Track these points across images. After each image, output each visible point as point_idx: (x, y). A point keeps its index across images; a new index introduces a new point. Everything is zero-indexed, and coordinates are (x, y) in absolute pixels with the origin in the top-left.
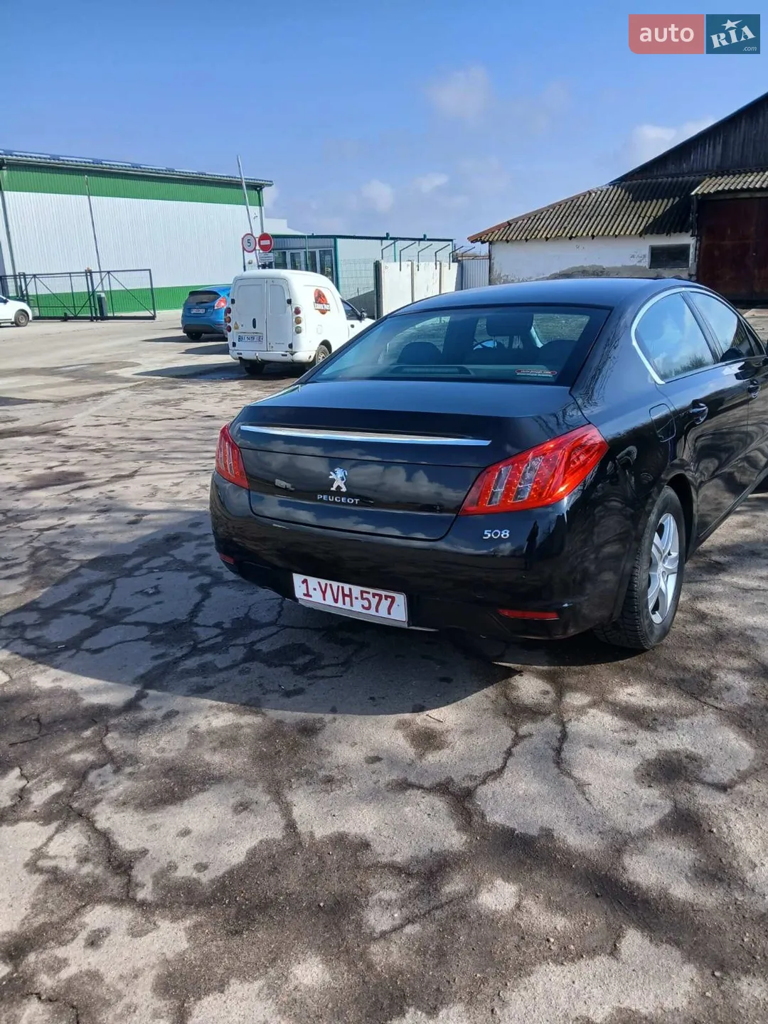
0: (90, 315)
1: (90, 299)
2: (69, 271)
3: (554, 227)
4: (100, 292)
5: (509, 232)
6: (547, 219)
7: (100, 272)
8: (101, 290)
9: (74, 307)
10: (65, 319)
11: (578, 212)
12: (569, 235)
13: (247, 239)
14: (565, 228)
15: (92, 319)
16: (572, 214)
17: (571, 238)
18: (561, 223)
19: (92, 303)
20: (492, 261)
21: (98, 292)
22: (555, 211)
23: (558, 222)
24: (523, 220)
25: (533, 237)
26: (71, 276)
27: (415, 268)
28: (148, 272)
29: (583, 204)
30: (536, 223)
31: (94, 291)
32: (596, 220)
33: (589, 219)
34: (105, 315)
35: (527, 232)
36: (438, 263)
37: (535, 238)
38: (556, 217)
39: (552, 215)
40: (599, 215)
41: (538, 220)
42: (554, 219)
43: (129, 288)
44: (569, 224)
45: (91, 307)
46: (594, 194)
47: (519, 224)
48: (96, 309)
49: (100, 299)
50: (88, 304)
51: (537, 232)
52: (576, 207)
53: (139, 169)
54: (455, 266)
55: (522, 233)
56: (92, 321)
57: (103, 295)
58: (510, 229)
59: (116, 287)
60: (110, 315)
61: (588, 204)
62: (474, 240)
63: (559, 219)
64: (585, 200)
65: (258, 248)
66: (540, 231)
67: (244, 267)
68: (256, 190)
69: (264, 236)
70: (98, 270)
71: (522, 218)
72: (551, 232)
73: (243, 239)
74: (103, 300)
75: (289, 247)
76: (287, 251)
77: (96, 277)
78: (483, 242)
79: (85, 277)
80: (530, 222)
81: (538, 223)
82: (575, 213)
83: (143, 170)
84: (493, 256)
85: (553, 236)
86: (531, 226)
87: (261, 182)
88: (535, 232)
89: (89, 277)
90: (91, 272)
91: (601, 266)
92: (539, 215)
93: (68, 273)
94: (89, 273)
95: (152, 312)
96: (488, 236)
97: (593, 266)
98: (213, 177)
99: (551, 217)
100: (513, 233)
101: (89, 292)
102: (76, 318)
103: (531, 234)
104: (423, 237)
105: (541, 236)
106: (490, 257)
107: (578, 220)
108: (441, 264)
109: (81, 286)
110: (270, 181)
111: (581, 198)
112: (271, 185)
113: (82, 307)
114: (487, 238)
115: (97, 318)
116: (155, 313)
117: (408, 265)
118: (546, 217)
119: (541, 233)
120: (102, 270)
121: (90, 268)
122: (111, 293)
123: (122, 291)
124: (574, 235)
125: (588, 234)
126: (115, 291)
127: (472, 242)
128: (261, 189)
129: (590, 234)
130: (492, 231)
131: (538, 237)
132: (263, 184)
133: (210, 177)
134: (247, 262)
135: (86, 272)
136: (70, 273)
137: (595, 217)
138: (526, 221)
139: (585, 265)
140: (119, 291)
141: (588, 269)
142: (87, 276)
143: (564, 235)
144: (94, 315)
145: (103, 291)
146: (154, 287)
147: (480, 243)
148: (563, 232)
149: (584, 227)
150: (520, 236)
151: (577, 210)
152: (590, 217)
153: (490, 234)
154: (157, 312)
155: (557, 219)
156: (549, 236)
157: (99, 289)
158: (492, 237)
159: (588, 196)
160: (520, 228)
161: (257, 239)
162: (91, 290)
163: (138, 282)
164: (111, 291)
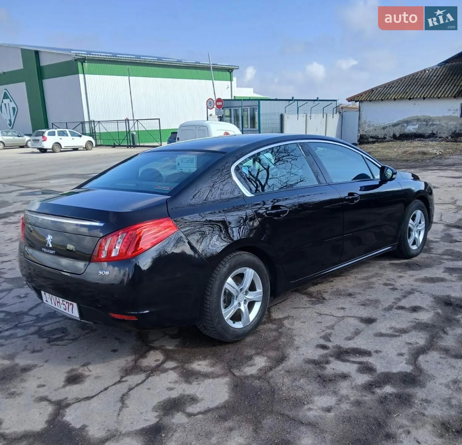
0: (127, 144)
1: (127, 136)
2: (116, 119)
3: (400, 92)
4: (133, 131)
5: (371, 95)
6: (396, 87)
7: (134, 120)
8: (134, 130)
9: (119, 139)
10: (114, 146)
11: (416, 83)
12: (408, 97)
13: (209, 101)
14: (407, 93)
15: (128, 146)
16: (412, 84)
17: (410, 99)
18: (405, 90)
19: (129, 137)
20: (361, 113)
21: (132, 131)
22: (402, 83)
23: (403, 89)
24: (381, 88)
25: (386, 98)
26: (117, 122)
27: (308, 118)
28: (158, 120)
29: (420, 77)
30: (388, 90)
31: (129, 131)
32: (427, 88)
33: (422, 87)
34: (135, 144)
35: (383, 95)
36: (325, 115)
37: (387, 99)
38: (402, 86)
39: (400, 85)
40: (429, 85)
41: (390, 88)
42: (401, 87)
43: (148, 129)
44: (409, 90)
45: (127, 140)
46: (427, 71)
47: (378, 91)
48: (130, 141)
49: (133, 135)
50: (126, 139)
51: (389, 95)
52: (415, 80)
53: (161, 61)
54: (337, 116)
55: (379, 96)
56: (128, 148)
57: (135, 133)
58: (373, 93)
59: (141, 129)
60: (138, 144)
61: (423, 78)
62: (350, 100)
63: (404, 87)
64: (422, 75)
65: (215, 106)
66: (390, 95)
67: (207, 118)
68: (229, 71)
69: (219, 100)
70: (133, 119)
71: (380, 87)
72: (397, 96)
73: (207, 101)
74: (134, 136)
75: (233, 106)
76: (232, 108)
77: (131, 123)
78: (356, 102)
79: (125, 123)
80: (385, 89)
81: (390, 90)
82: (414, 83)
83: (163, 62)
84: (361, 110)
85: (399, 98)
86: (386, 91)
87: (232, 67)
88: (387, 95)
89: (127, 123)
90: (128, 120)
91: (429, 116)
92: (391, 85)
93: (115, 121)
94: (127, 120)
95: (160, 143)
96: (359, 98)
97: (424, 116)
98: (204, 65)
99: (399, 86)
100: (374, 96)
101: (127, 131)
102: (120, 146)
103: (385, 97)
104: (316, 99)
105: (391, 98)
106: (359, 110)
107: (415, 88)
108: (326, 115)
109: (122, 128)
110: (238, 66)
111: (419, 74)
112: (238, 69)
113: (124, 139)
114: (358, 99)
115: (130, 146)
116: (161, 143)
117: (303, 116)
118: (396, 86)
119: (391, 96)
120: (135, 119)
121: (128, 118)
122: (138, 132)
123: (145, 130)
124: (412, 97)
125: (421, 97)
126: (140, 131)
127: (349, 101)
128: (232, 71)
129: (422, 97)
130: (361, 95)
131: (389, 98)
132: (233, 68)
133: (202, 65)
134: (209, 115)
135: (125, 120)
136: (117, 121)
137: (426, 86)
138: (383, 88)
139: (419, 115)
140: (143, 131)
141: (420, 118)
142: (126, 122)
143: (406, 97)
144: (129, 144)
145: (135, 131)
146: (161, 129)
147: (354, 102)
148: (405, 95)
149: (419, 92)
150: (378, 97)
151: (416, 81)
152: (423, 86)
153: (360, 97)
154: (162, 143)
155: (403, 87)
156: (396, 98)
157: (132, 130)
158: (361, 98)
159: (423, 72)
160: (379, 93)
161: (215, 102)
162: (128, 130)
163: (153, 126)
164: (138, 131)
